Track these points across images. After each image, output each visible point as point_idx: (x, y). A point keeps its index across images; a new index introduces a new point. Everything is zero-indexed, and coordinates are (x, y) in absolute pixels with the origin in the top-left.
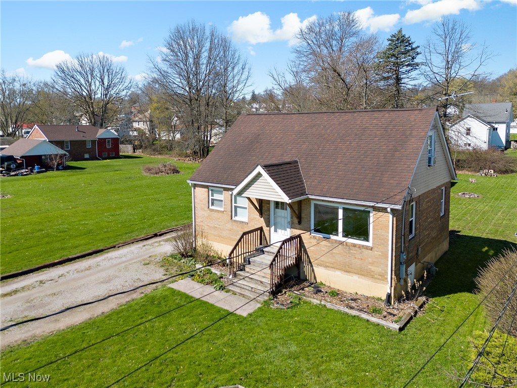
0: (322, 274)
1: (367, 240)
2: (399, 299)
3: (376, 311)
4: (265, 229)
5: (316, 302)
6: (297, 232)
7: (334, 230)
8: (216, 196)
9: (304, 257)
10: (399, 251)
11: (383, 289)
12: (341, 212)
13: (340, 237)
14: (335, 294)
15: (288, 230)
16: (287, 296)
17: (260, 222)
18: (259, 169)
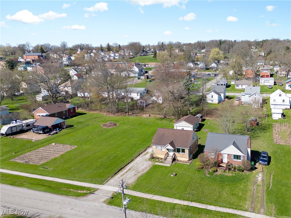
0: (179, 158)
1: (185, 153)
2: (189, 160)
3: (187, 163)
4: (168, 152)
5: (178, 163)
6: (174, 153)
7: (180, 152)
8: (157, 147)
9: (175, 156)
10: (189, 154)
11: (187, 159)
12: (181, 149)
13: (181, 153)
14: (181, 161)
15: (173, 152)
16: (174, 163)
17: (168, 151)
18: (168, 144)
